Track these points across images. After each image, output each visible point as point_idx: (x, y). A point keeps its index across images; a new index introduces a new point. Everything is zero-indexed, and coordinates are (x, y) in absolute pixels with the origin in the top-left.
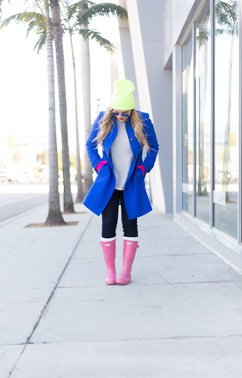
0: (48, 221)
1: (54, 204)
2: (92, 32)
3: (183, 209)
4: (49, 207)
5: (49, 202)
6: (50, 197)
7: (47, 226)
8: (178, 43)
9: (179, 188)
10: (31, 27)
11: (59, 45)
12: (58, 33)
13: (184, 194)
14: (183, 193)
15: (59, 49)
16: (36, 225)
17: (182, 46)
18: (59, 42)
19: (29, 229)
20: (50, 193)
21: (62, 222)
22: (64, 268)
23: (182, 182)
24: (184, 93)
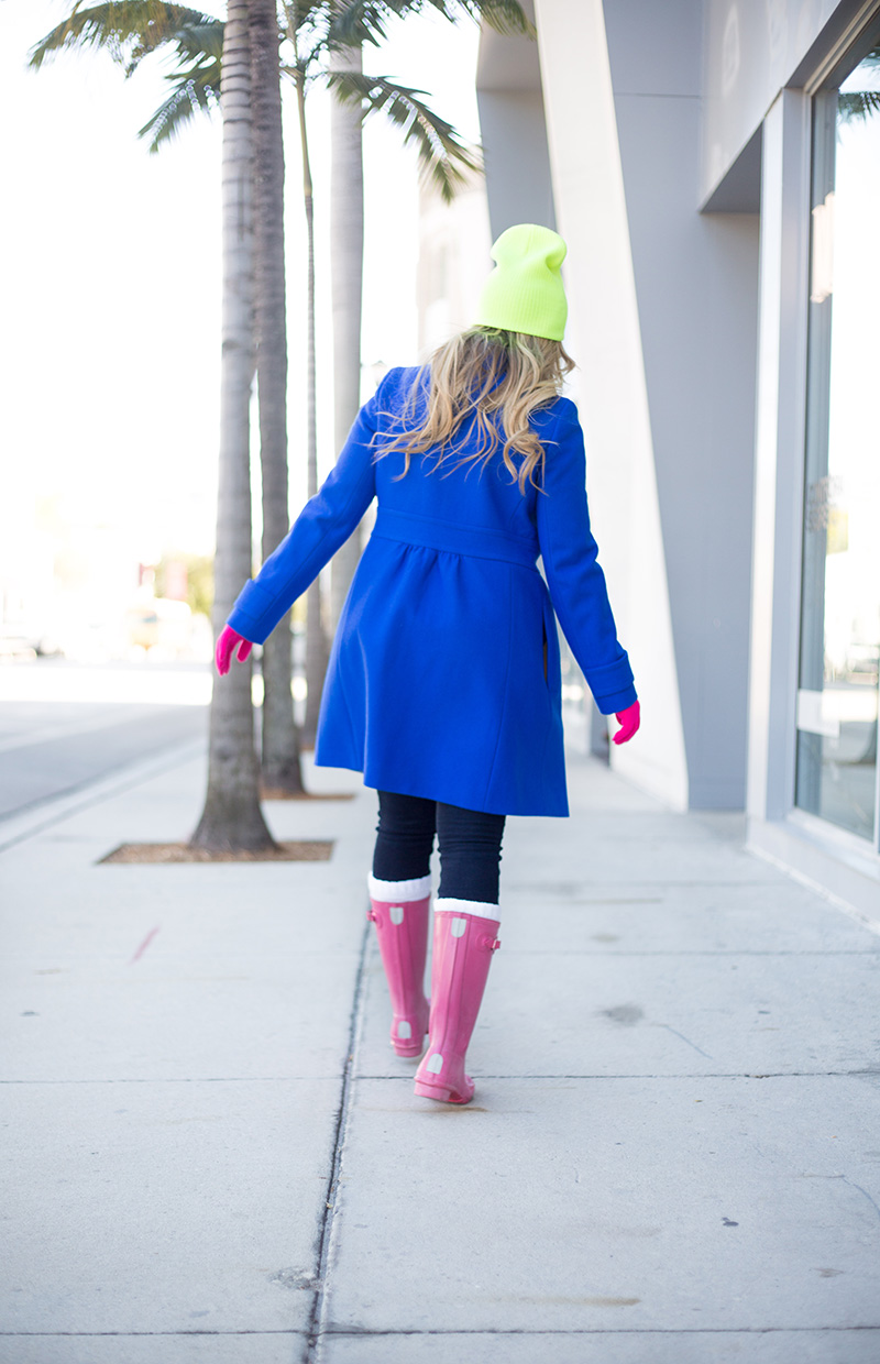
0: (204, 838)
1: (231, 764)
2: (390, 90)
3: (796, 803)
4: (210, 777)
5: (210, 755)
6: (214, 734)
7: (199, 860)
8: (795, 84)
9: (781, 707)
11: (263, 101)
12: (262, 52)
13: (804, 739)
14: (798, 732)
15: (264, 116)
16: (148, 852)
17: (814, 99)
18: (268, 90)
19: (114, 871)
20: (215, 712)
21: (264, 845)
23: (800, 686)
24: (817, 298)
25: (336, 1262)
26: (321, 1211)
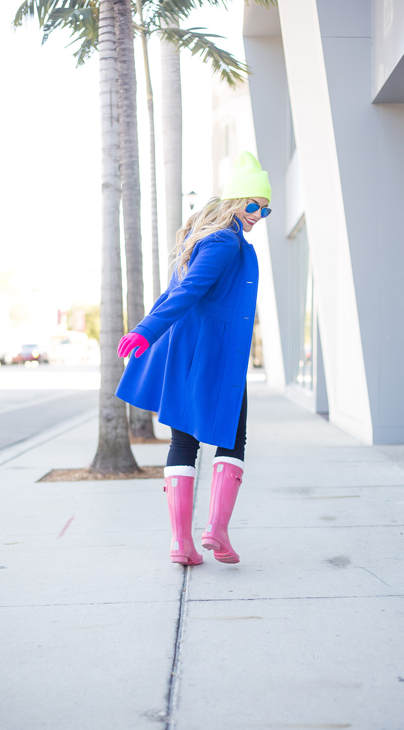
1: (112, 424)
2: (195, 35)
4: (101, 430)
5: (100, 418)
6: (103, 407)
10: (53, 23)
11: (123, 46)
15: (123, 55)
16: (67, 474)
18: (126, 40)
20: (103, 394)
21: (132, 469)
22: (173, 641)
25: (178, 706)
26: (169, 677)
